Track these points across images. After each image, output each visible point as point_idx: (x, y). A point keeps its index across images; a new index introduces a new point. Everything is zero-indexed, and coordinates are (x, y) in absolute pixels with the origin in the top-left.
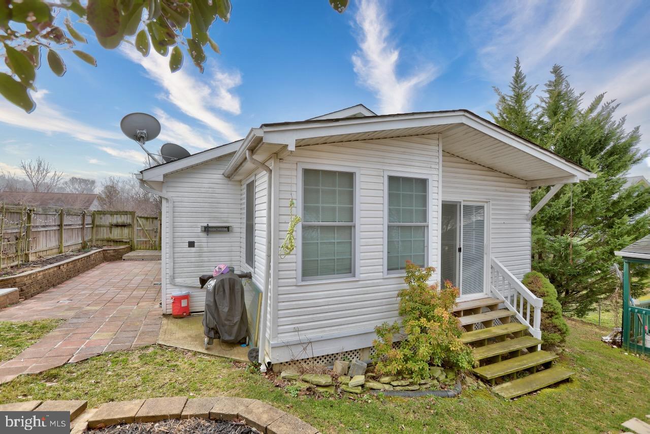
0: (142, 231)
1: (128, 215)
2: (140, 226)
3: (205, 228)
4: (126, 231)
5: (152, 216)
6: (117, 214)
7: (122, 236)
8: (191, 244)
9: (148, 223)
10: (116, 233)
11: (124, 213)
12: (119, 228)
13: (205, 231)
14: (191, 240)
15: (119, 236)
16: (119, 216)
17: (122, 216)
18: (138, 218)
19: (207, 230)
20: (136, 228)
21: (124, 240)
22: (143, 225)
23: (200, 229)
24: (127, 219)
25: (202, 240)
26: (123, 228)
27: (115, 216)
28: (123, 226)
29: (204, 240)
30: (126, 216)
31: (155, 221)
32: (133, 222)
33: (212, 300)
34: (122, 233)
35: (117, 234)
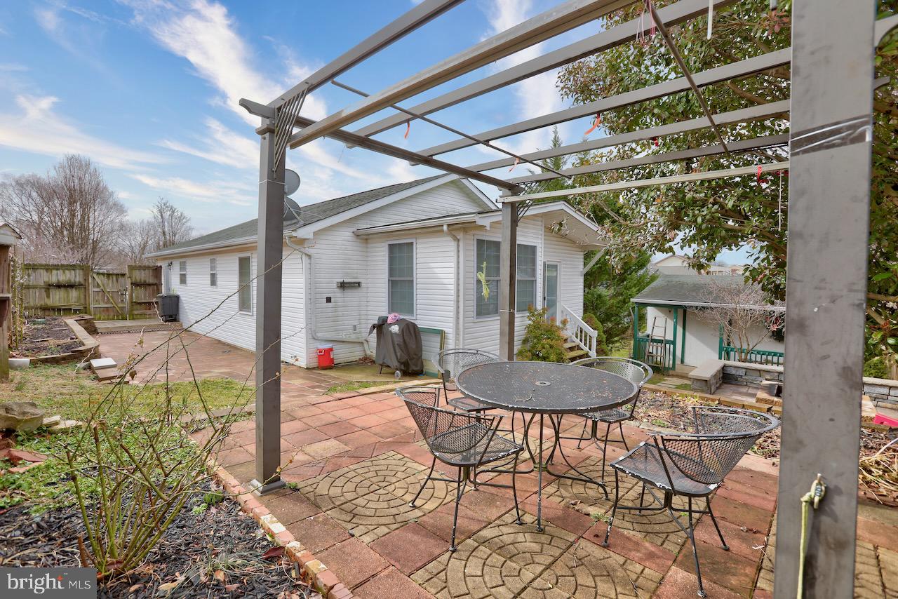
0: (100, 294)
1: (77, 271)
2: (98, 286)
3: (341, 283)
4: (74, 294)
5: (115, 272)
6: (57, 269)
7: (68, 301)
8: (329, 300)
9: (111, 281)
10: (57, 297)
11: (69, 268)
12: (62, 289)
13: (341, 286)
14: (329, 295)
15: (62, 300)
16: (60, 272)
17: (67, 272)
18: (95, 276)
19: (343, 286)
20: (92, 289)
21: (73, 308)
22: (104, 286)
23: (335, 286)
24: (76, 276)
25: (337, 295)
26: (69, 289)
27: (54, 272)
28: (70, 286)
29: (339, 295)
30: (73, 272)
31: (121, 279)
32: (86, 280)
33: (402, 340)
34: (68, 297)
35: (59, 298)
